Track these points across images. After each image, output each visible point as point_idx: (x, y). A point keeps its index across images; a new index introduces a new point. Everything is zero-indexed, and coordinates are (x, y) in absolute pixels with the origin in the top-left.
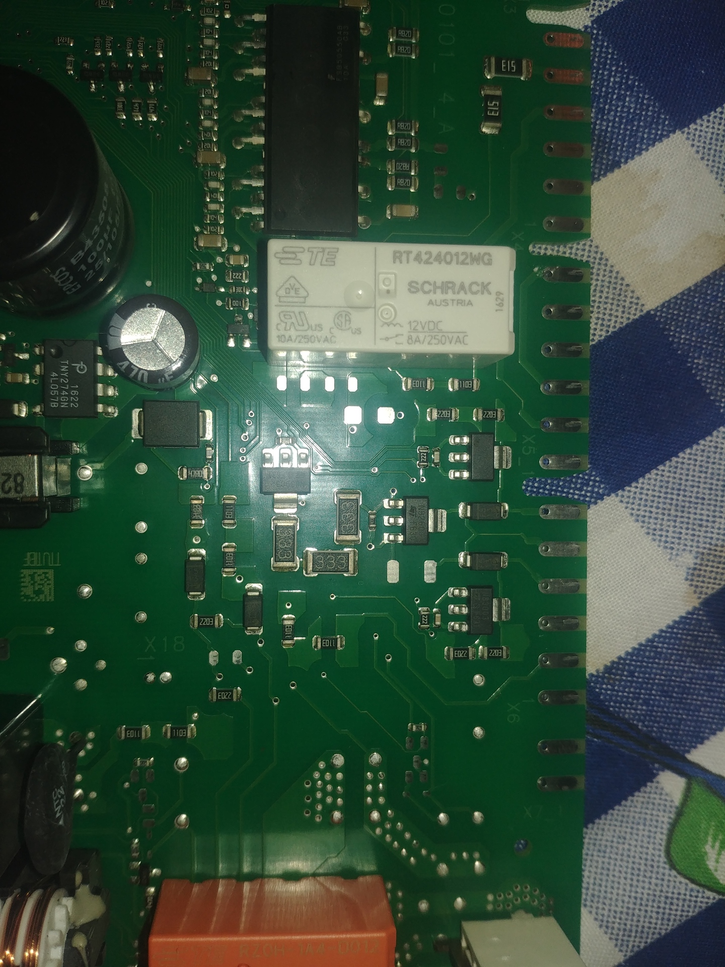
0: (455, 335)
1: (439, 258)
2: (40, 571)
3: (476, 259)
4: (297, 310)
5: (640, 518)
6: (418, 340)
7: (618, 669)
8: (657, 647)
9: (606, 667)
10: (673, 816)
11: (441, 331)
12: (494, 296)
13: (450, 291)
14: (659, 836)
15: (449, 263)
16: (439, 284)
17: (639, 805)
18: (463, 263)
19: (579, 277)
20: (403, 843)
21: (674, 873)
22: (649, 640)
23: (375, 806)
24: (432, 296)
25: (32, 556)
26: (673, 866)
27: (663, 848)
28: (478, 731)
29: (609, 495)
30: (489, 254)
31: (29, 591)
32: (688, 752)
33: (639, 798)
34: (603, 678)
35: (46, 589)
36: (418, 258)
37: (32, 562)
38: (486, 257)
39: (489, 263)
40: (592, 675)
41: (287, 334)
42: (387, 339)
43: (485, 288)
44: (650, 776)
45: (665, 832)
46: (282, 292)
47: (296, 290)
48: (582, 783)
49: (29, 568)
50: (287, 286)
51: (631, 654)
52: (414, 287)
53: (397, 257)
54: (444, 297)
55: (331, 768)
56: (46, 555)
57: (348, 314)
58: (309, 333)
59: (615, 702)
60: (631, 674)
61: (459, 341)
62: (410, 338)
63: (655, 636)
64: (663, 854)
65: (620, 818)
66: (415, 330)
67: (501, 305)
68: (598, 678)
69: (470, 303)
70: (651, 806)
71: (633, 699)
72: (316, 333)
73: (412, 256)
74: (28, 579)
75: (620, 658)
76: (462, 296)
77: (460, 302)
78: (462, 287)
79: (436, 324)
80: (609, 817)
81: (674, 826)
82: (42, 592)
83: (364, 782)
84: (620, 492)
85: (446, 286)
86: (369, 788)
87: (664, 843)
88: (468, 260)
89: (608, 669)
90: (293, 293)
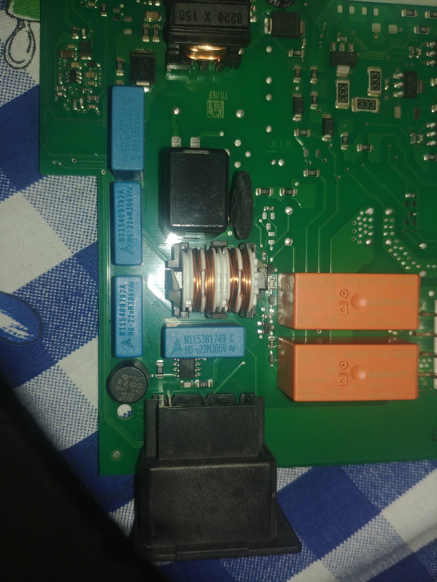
2: (217, 102)
20: (403, 258)
23: (388, 237)
25: (213, 93)
31: (211, 112)
35: (220, 111)
37: (213, 97)
49: (211, 99)
55: (366, 215)
56: (220, 94)
74: (210, 105)
82: (218, 113)
83: (382, 224)
86: (385, 227)
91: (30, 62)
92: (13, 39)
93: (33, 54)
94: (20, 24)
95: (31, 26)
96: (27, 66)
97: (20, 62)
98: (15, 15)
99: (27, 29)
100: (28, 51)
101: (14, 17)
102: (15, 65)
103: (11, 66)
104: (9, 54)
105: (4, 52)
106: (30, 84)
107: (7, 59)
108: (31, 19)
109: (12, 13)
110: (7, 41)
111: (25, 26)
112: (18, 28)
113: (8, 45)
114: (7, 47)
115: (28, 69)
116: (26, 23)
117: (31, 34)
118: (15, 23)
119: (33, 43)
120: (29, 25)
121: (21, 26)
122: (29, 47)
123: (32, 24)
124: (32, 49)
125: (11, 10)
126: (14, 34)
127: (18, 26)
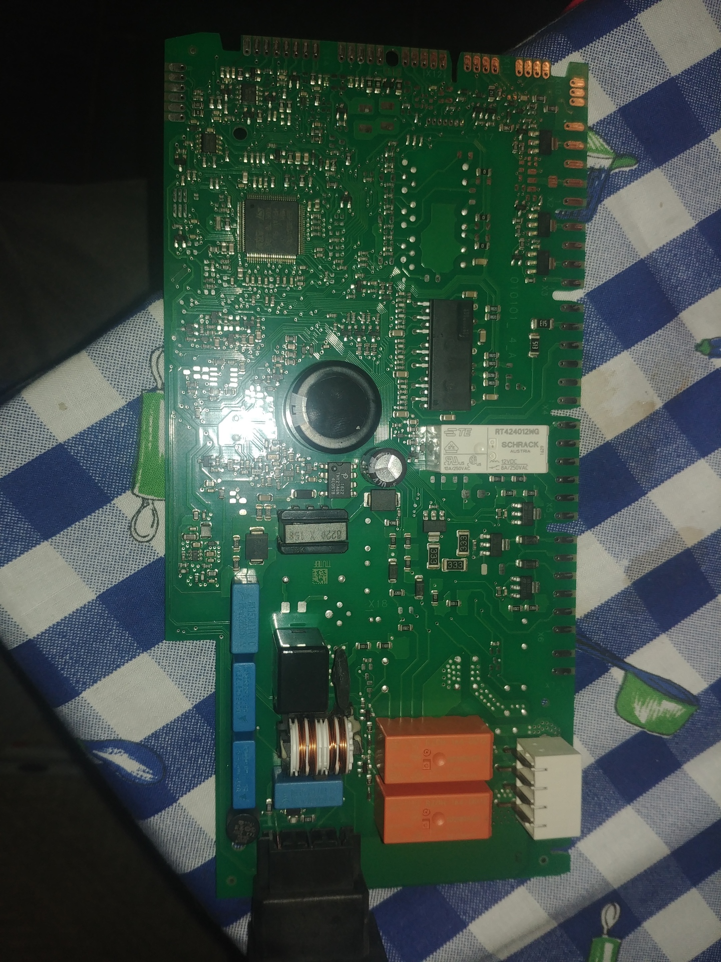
0: (522, 466)
1: (516, 432)
2: (321, 570)
3: (532, 432)
4: (453, 456)
5: (602, 542)
6: (506, 468)
7: (591, 616)
8: (610, 605)
9: (585, 615)
10: (618, 689)
11: (516, 464)
12: (539, 448)
13: (520, 446)
14: (611, 699)
15: (520, 434)
16: (515, 443)
17: (601, 684)
18: (526, 434)
19: (575, 426)
20: (489, 700)
21: (619, 717)
22: (606, 602)
23: (476, 682)
24: (512, 448)
25: (318, 563)
26: (618, 714)
27: (613, 705)
28: (524, 646)
29: (587, 530)
30: (538, 430)
31: (316, 579)
32: (626, 658)
33: (601, 681)
34: (584, 620)
35: (324, 578)
36: (506, 432)
37: (318, 566)
38: (536, 431)
39: (538, 433)
40: (578, 619)
41: (449, 466)
42: (492, 468)
43: (536, 444)
44: (606, 670)
45: (614, 697)
46: (447, 449)
47: (453, 447)
48: (573, 671)
49: (316, 568)
50: (449, 445)
51: (598, 609)
52: (504, 445)
53: (497, 431)
54: (517, 449)
55: (455, 663)
56: (324, 563)
57: (475, 457)
58: (459, 466)
59: (590, 632)
60: (597, 618)
61: (524, 468)
62: (502, 467)
63: (609, 600)
64: (613, 708)
65: (591, 690)
66: (505, 464)
67: (543, 452)
68: (582, 620)
69: (529, 451)
70: (607, 685)
71: (598, 630)
72: (462, 466)
73: (504, 431)
74: (316, 573)
75: (592, 611)
76: (525, 448)
77: (525, 451)
78: (526, 444)
79: (514, 461)
80: (586, 690)
81: (619, 694)
82: (322, 580)
83: (470, 670)
84: (592, 529)
85: (519, 444)
86: (472, 673)
87: (614, 703)
88: (528, 432)
89: (587, 616)
90: (451, 448)
91: (154, 536)
92: (138, 515)
93: (157, 529)
94: (145, 503)
95: (155, 505)
96: (151, 540)
97: (144, 537)
98: (140, 495)
99: (151, 506)
100: (152, 526)
101: (139, 497)
102: (140, 539)
103: (136, 540)
104: (135, 529)
105: (130, 527)
106: (154, 556)
107: (133, 533)
108: (155, 498)
109: (137, 493)
110: (133, 519)
111: (149, 505)
112: (143, 506)
113: (134, 520)
114: (133, 523)
115: (153, 543)
116: (150, 502)
117: (154, 512)
118: (140, 501)
119: (156, 518)
120: (153, 503)
121: (145, 505)
122: (153, 523)
123: (156, 503)
124: (155, 525)
125: (136, 491)
126: (139, 512)
127: (142, 505)
